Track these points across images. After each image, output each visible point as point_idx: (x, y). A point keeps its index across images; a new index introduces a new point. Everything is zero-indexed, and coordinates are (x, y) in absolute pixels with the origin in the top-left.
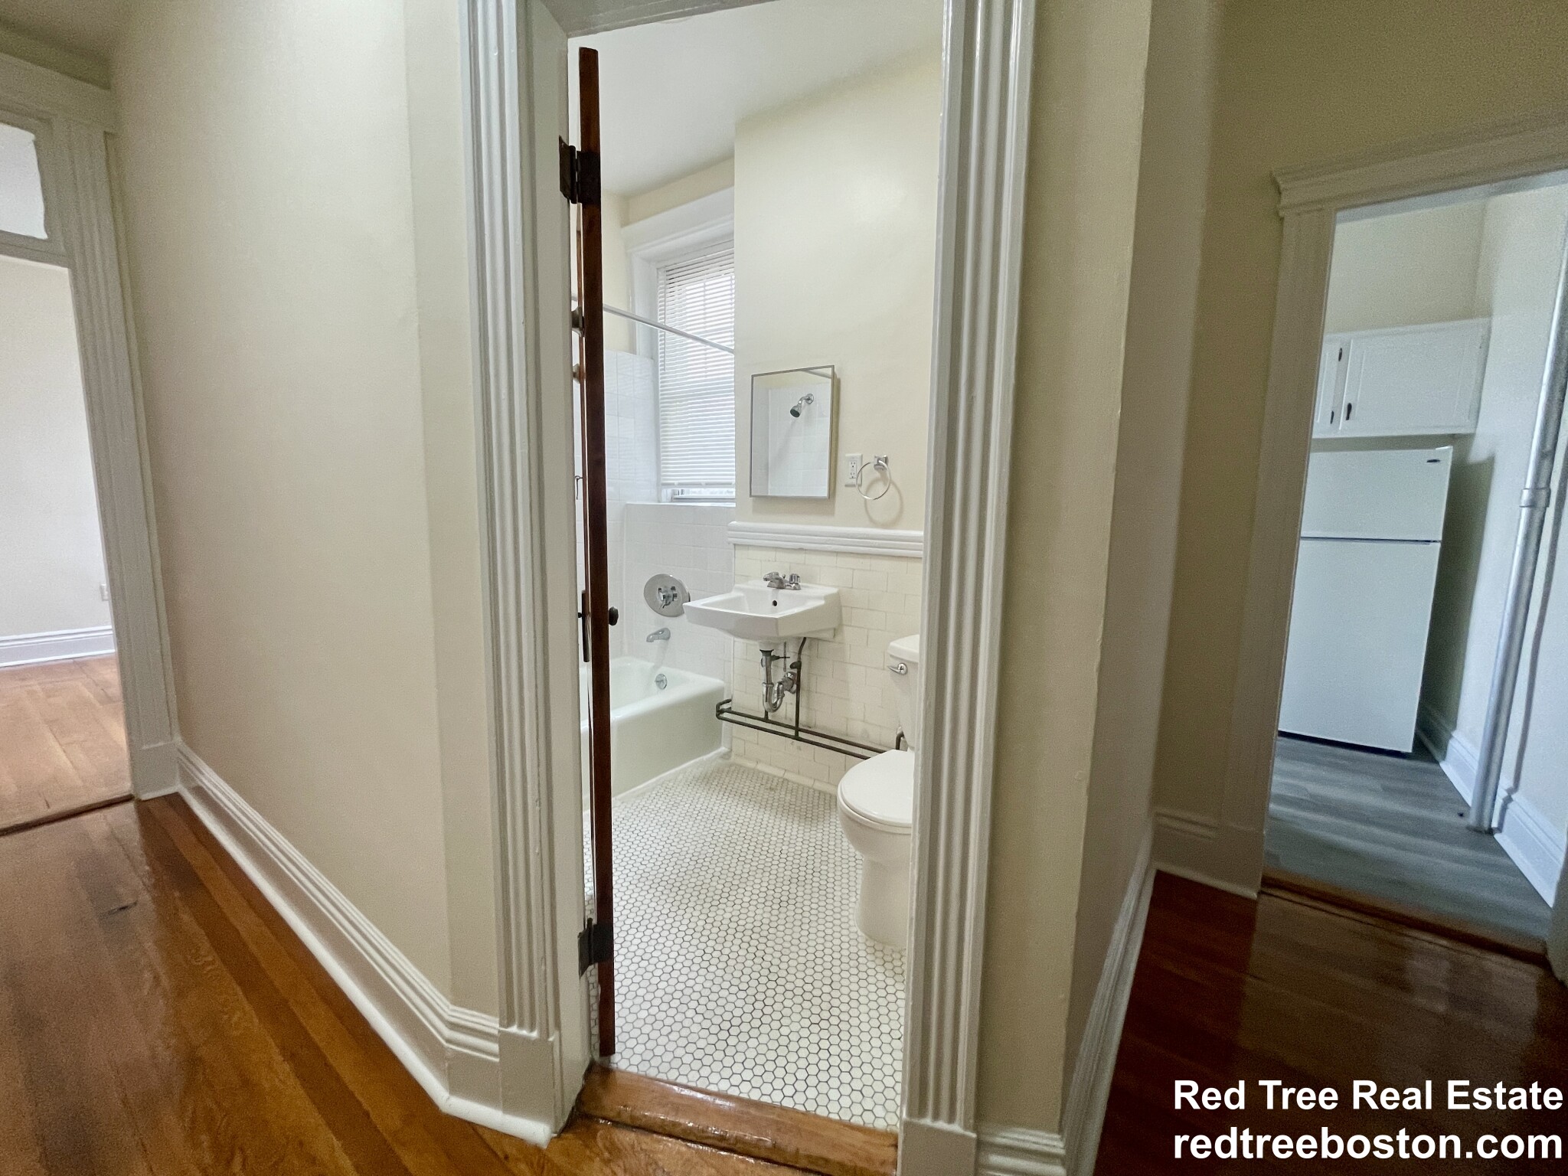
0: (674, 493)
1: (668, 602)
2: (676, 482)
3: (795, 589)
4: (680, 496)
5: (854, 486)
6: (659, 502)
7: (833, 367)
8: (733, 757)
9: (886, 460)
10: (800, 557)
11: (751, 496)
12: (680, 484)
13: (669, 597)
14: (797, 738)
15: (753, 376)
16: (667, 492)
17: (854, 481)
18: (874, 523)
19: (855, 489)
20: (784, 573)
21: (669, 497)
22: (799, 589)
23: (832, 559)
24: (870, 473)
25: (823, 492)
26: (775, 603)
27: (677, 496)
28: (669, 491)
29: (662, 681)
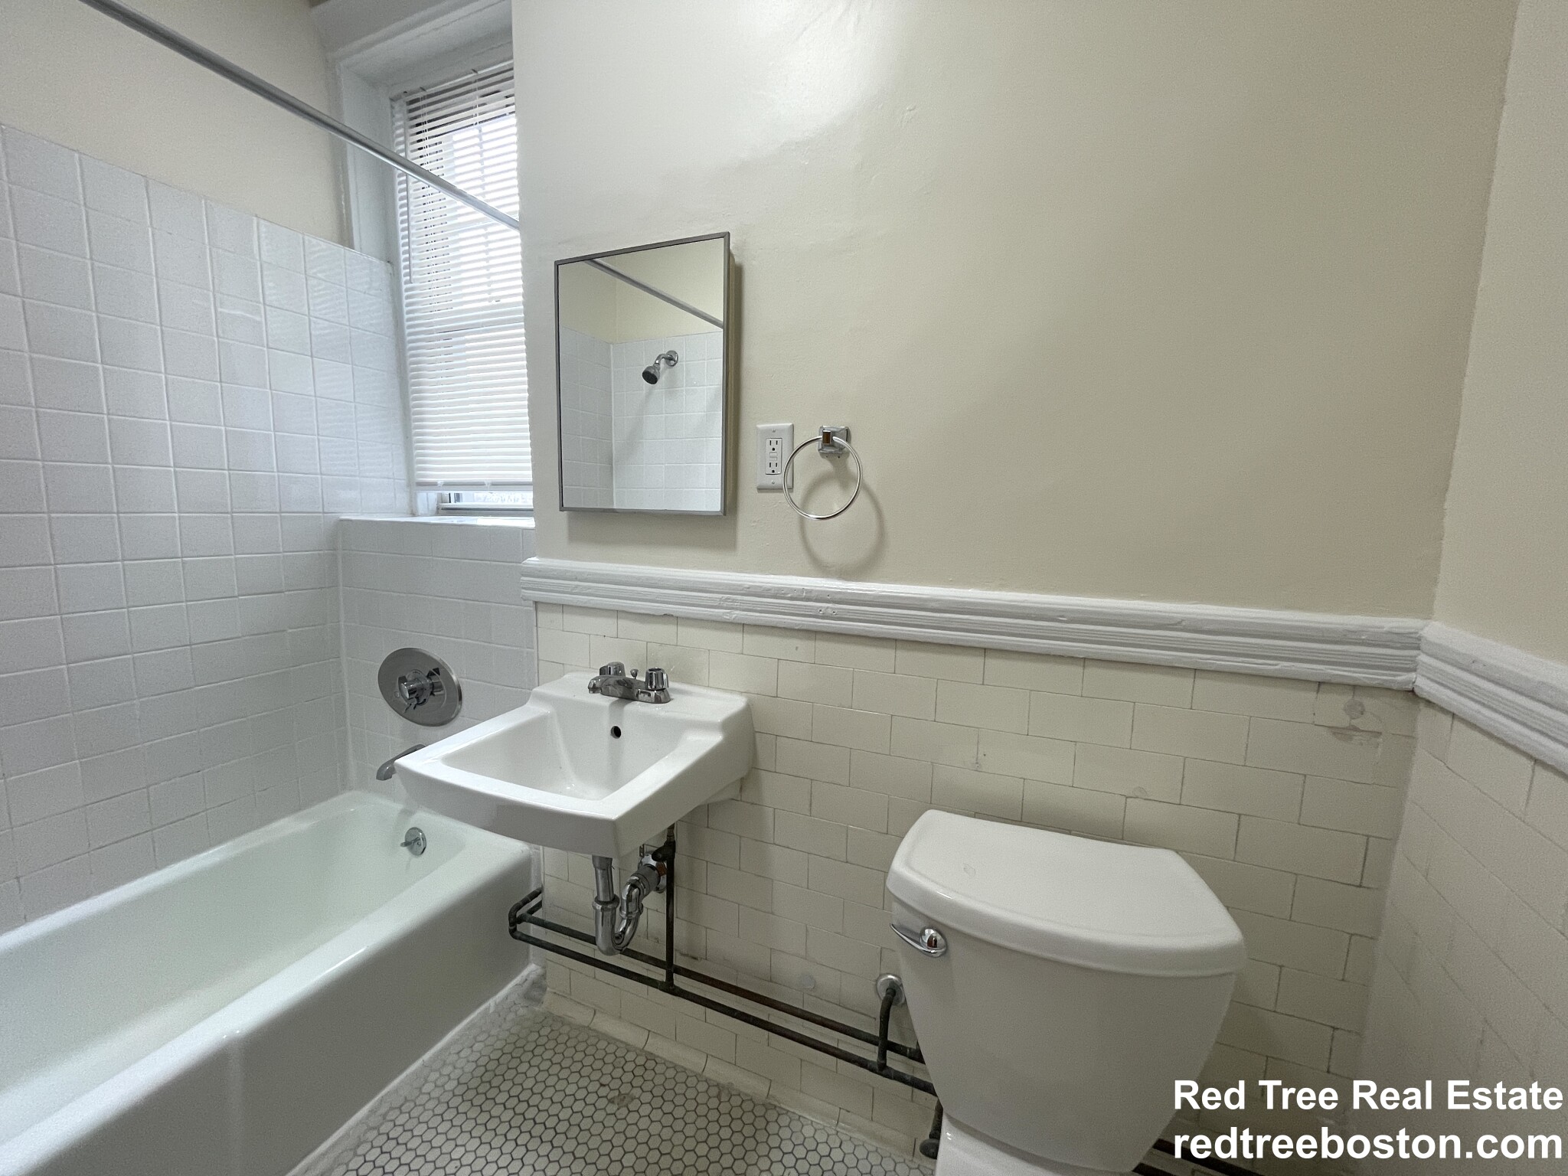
0: (441, 499)
1: (421, 701)
2: (440, 481)
3: (658, 701)
4: (453, 504)
5: (779, 489)
6: (413, 515)
7: (726, 236)
8: (547, 998)
9: (847, 435)
10: (664, 632)
11: (562, 508)
12: (447, 485)
13: (422, 689)
14: (669, 988)
15: (557, 264)
16: (427, 499)
17: (778, 480)
18: (822, 569)
19: (781, 497)
20: (634, 666)
21: (433, 505)
22: (667, 700)
23: (734, 638)
24: (811, 463)
25: (710, 501)
26: (617, 732)
27: (448, 505)
28: (433, 495)
29: (417, 840)
